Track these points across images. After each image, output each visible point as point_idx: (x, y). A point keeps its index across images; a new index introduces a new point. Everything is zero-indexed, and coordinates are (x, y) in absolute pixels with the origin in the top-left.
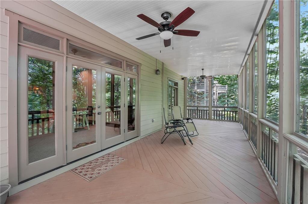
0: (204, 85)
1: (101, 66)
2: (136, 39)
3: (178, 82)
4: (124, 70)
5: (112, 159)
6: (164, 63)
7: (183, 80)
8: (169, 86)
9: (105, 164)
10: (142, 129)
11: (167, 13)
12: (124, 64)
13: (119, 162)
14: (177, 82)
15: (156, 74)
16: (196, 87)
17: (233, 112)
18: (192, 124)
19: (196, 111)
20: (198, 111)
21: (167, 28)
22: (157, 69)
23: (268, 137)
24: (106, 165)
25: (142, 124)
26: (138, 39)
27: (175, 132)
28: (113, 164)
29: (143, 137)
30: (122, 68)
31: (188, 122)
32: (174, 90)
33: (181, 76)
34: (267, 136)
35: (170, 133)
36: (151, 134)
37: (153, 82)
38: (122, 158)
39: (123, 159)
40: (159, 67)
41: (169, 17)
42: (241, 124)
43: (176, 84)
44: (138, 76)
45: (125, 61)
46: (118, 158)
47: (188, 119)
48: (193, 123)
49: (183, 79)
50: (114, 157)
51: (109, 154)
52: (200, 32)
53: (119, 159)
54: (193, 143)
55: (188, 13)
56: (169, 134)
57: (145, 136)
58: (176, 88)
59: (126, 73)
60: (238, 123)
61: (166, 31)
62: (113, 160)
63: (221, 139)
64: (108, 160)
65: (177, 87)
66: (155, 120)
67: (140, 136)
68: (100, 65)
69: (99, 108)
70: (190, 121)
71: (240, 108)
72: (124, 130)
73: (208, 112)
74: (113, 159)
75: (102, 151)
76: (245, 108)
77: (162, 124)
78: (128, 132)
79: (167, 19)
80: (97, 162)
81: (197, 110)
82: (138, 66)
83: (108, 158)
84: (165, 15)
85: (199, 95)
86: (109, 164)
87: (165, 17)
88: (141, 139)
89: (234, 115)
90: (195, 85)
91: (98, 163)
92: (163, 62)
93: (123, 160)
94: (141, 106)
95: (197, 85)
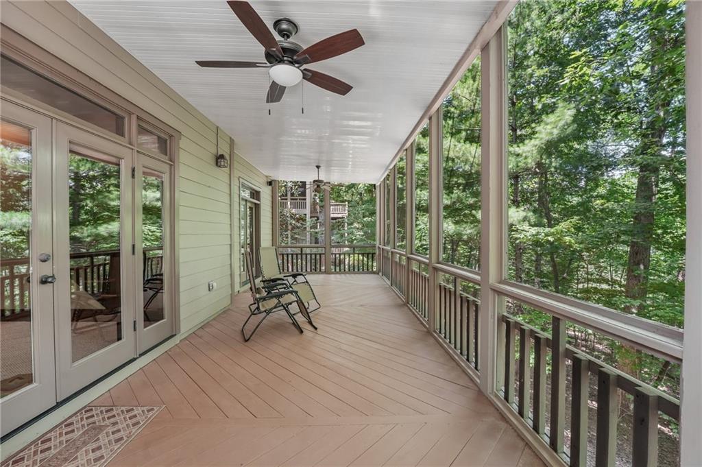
0: (305, 199)
1: (52, 118)
2: (197, 62)
3: (260, 190)
4: (130, 144)
5: (107, 422)
6: (233, 140)
7: (270, 187)
8: (242, 199)
9: (85, 443)
10: (184, 313)
11: (289, 21)
12: (132, 125)
13: (138, 423)
14: (258, 189)
15: (217, 164)
16: (289, 203)
17: (363, 255)
18: (306, 286)
19: (299, 256)
20: (304, 257)
21: (290, 59)
22: (219, 154)
23: (453, 293)
24: (95, 446)
25: (184, 298)
26: (202, 64)
27: (280, 306)
28: (118, 436)
29: (186, 335)
30: (122, 135)
31: (295, 281)
32: (251, 208)
33: (267, 177)
34: (450, 292)
35: (268, 312)
36: (206, 322)
37: (209, 187)
38: (145, 409)
39: (148, 411)
40: (224, 150)
41: (294, 33)
42: (384, 277)
43: (255, 194)
44: (171, 165)
45: (134, 118)
46: (128, 411)
47: (294, 276)
48: (307, 282)
49: (270, 183)
50: (115, 412)
51: (88, 409)
52: (352, 88)
53: (135, 412)
54: (316, 326)
55: (350, 40)
56: (265, 314)
57: (191, 332)
58: (255, 204)
59: (138, 151)
60: (376, 276)
61: (287, 64)
62: (115, 424)
63: (363, 308)
64: (94, 429)
65: (258, 202)
66: (215, 284)
67: (180, 332)
68: (47, 115)
69: (45, 261)
70: (300, 279)
71: (379, 247)
72: (135, 322)
73: (323, 257)
74: (112, 420)
75: (59, 405)
76: (393, 246)
77: (231, 294)
78: (145, 327)
79: (288, 37)
80: (49, 449)
81: (302, 254)
82: (171, 136)
83: (91, 420)
84: (284, 26)
85: (298, 221)
86: (103, 439)
87: (284, 30)
88: (180, 341)
89: (365, 259)
90: (287, 199)
91: (53, 452)
92: (233, 137)
93: (151, 413)
94: (180, 250)
95: (291, 199)
